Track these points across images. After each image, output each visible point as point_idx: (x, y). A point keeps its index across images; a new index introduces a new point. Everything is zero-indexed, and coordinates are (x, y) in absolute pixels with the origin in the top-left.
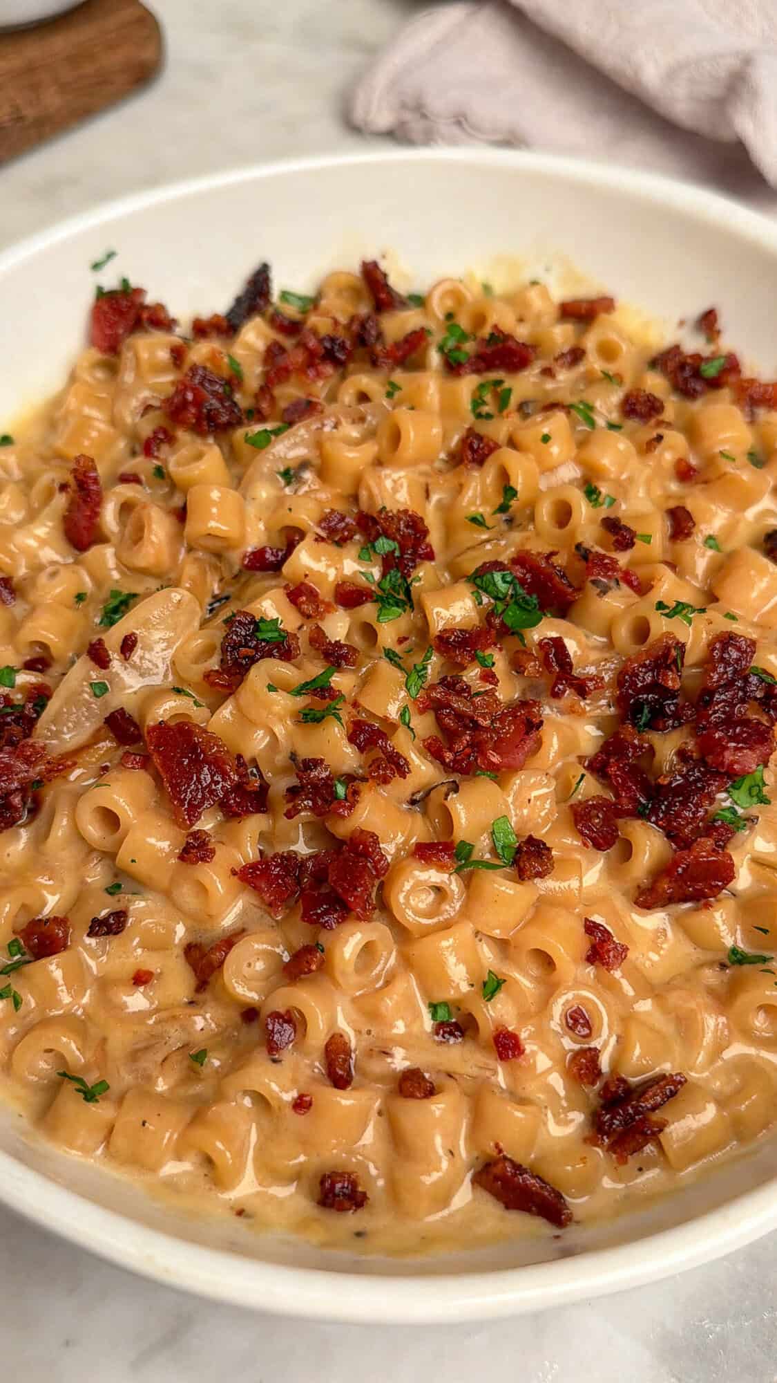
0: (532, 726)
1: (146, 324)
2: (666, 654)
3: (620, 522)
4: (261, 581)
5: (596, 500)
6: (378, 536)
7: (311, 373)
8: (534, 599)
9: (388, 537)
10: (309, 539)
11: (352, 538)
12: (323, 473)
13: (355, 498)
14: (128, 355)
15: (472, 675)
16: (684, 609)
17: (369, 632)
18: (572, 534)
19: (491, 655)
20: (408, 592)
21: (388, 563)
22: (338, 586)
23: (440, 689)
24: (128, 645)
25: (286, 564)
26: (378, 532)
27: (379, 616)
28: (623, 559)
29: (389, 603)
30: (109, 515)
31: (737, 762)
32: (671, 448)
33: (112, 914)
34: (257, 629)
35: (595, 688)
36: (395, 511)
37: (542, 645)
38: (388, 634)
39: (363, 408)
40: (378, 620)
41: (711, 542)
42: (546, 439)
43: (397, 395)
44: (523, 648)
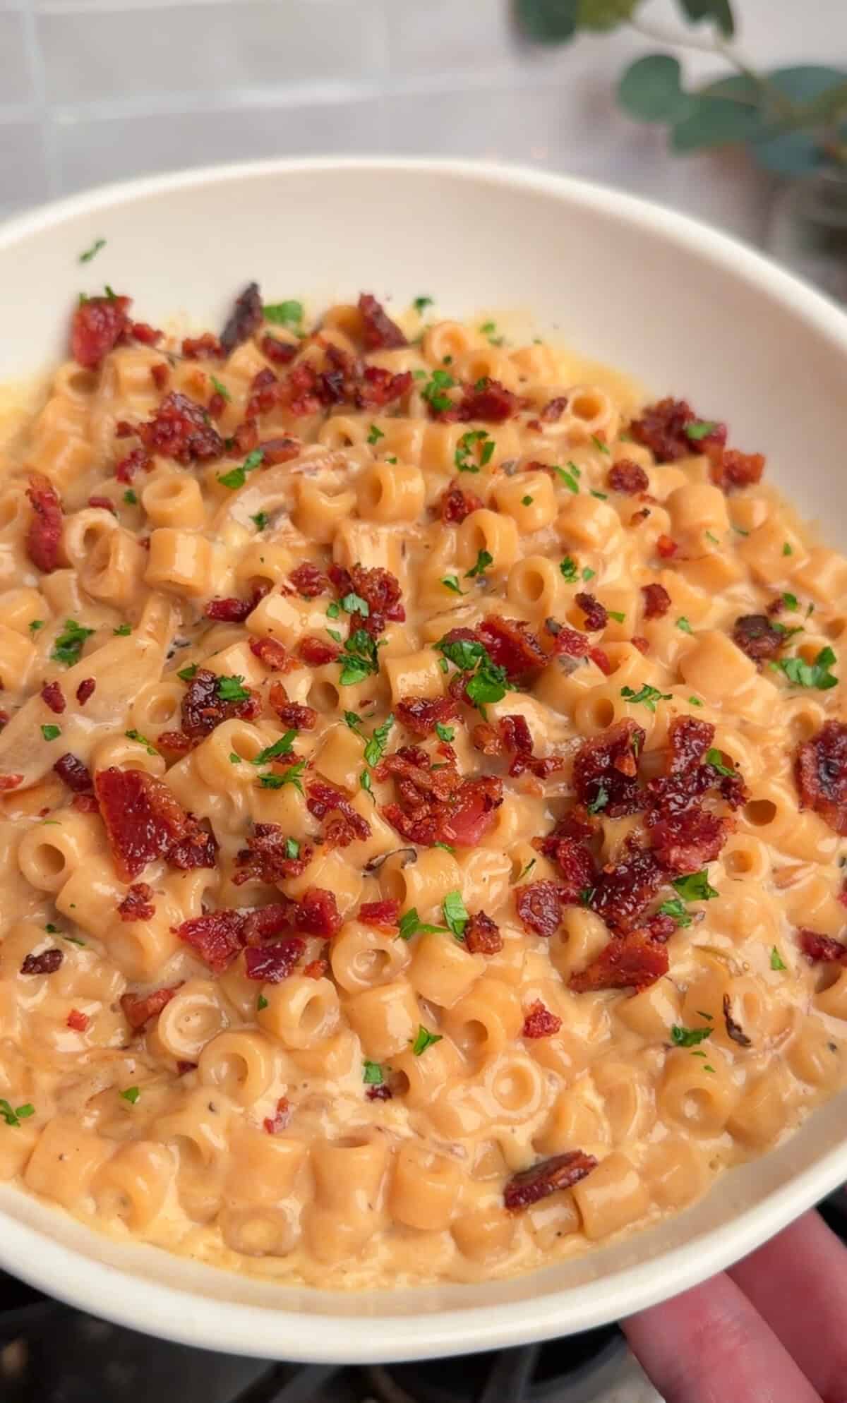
0: (490, 803)
1: (128, 338)
2: (624, 741)
3: (594, 600)
4: (223, 632)
5: (571, 575)
6: (350, 591)
7: (296, 407)
8: (502, 672)
9: (359, 595)
10: (277, 589)
11: (320, 593)
12: (298, 518)
13: (327, 548)
14: (106, 371)
15: (429, 746)
16: (650, 694)
17: (330, 693)
18: (544, 610)
19: (452, 729)
20: (374, 654)
21: (357, 623)
22: (305, 641)
23: (400, 760)
24: (85, 690)
25: (251, 616)
26: (349, 588)
27: (341, 678)
28: (593, 638)
29: (353, 665)
30: (73, 541)
31: (683, 861)
32: (655, 525)
33: (46, 953)
34: (218, 689)
35: (554, 770)
36: (369, 569)
37: (503, 723)
38: (350, 696)
39: (344, 453)
40: (340, 682)
41: (683, 624)
42: (527, 501)
43: (379, 441)
44: (483, 722)
